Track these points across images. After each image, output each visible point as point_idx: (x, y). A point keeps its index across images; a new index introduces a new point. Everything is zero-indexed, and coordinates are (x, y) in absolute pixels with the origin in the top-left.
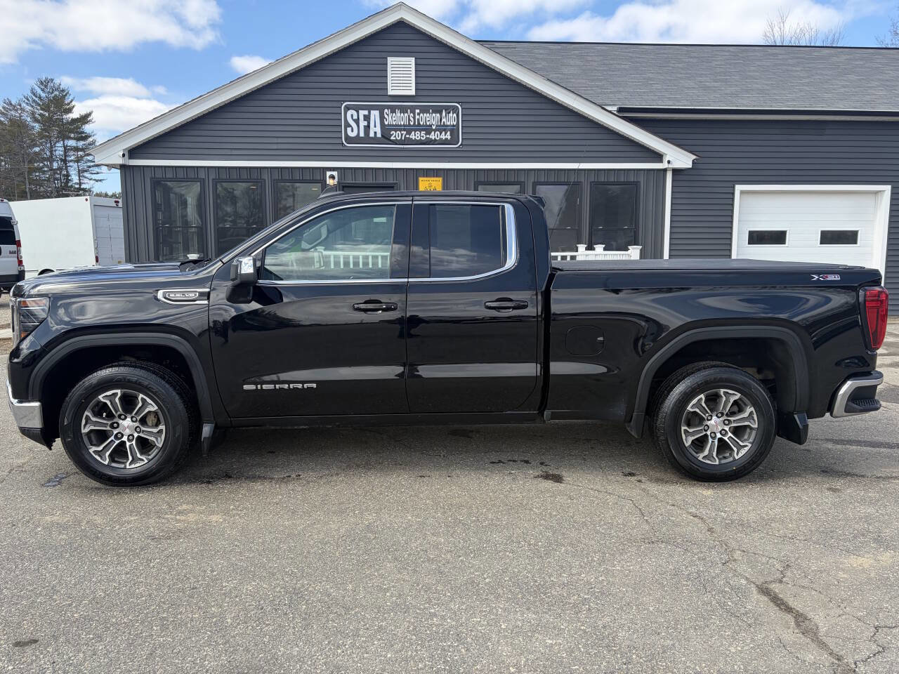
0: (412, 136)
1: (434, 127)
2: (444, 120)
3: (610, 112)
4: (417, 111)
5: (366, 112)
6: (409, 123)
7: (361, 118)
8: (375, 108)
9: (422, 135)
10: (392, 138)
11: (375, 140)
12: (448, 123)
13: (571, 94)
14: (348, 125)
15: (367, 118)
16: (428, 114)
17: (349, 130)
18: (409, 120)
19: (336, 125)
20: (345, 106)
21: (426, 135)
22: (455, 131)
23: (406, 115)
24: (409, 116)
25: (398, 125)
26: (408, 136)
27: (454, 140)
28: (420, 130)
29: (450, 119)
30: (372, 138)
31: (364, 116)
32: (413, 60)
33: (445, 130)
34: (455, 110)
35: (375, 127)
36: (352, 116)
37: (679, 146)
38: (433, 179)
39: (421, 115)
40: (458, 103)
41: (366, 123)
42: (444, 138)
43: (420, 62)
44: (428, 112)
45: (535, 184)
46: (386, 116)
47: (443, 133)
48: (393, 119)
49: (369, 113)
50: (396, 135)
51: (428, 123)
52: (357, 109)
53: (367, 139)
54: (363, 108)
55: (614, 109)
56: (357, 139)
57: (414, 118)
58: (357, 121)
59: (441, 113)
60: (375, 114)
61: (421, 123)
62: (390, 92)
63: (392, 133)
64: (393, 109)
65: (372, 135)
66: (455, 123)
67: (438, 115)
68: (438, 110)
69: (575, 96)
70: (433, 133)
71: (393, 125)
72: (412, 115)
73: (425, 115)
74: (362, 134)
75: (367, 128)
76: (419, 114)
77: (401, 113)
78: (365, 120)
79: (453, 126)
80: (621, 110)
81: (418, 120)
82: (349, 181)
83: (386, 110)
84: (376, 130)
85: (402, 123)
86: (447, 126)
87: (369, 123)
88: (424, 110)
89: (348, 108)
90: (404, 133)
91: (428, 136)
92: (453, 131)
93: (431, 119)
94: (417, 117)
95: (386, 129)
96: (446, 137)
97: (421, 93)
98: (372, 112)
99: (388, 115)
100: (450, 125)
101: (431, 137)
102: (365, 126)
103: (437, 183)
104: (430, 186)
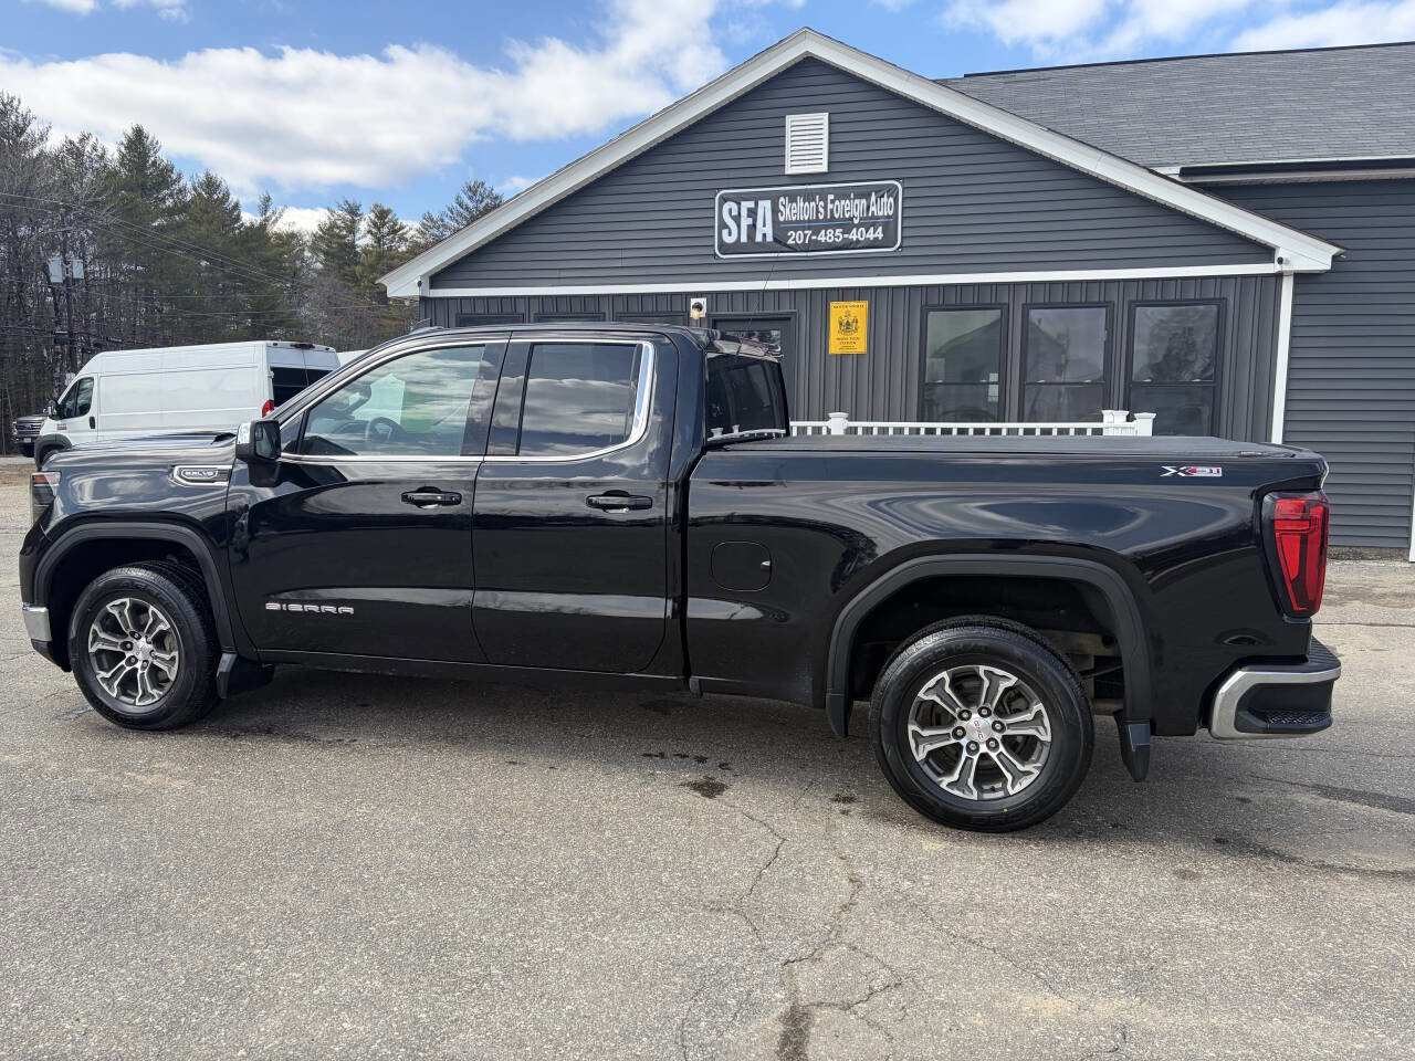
0: (822, 238)
1: (856, 221)
2: (872, 209)
3: (1165, 177)
4: (831, 197)
5: (751, 204)
6: (817, 217)
7: (744, 212)
8: (764, 196)
9: (837, 234)
10: (790, 242)
11: (764, 248)
12: (880, 214)
13: (1092, 151)
14: (723, 225)
15: (752, 213)
16: (848, 201)
17: (725, 232)
18: (818, 212)
19: (706, 226)
20: (721, 196)
21: (843, 233)
22: (892, 225)
23: (813, 204)
24: (817, 206)
25: (800, 221)
26: (814, 238)
27: (888, 240)
28: (834, 227)
29: (883, 207)
30: (758, 243)
31: (749, 210)
32: (825, 117)
33: (873, 225)
34: (892, 191)
35: (764, 226)
36: (730, 210)
37: (1302, 230)
38: (852, 303)
39: (837, 202)
40: (897, 179)
42: (872, 237)
43: (836, 118)
44: (847, 197)
45: (1027, 308)
46: (781, 208)
47: (872, 229)
48: (792, 211)
49: (756, 204)
50: (795, 238)
51: (847, 216)
52: (738, 200)
53: (752, 246)
54: (746, 198)
55: (1174, 171)
56: (736, 248)
57: (825, 208)
58: (737, 219)
59: (867, 196)
60: (765, 206)
61: (837, 216)
62: (789, 171)
63: (789, 234)
64: (792, 198)
65: (759, 238)
66: (891, 213)
67: (864, 201)
68: (863, 193)
69: (1099, 154)
70: (854, 230)
71: (792, 222)
72: (822, 203)
73: (843, 202)
74: (744, 239)
76: (833, 202)
77: (804, 201)
78: (749, 216)
79: (888, 217)
80: (1185, 172)
81: (832, 211)
82: (723, 312)
83: (782, 199)
84: (765, 231)
85: (806, 218)
86: (878, 218)
87: (755, 221)
88: (842, 195)
89: (724, 200)
90: (809, 232)
91: (846, 236)
92: (888, 224)
93: (853, 208)
94: (830, 206)
95: (781, 229)
96: (876, 235)
97: (837, 168)
98: (760, 203)
99: (784, 206)
100: (883, 217)
101: (850, 237)
102: (749, 226)
103: (858, 310)
104: (848, 315)
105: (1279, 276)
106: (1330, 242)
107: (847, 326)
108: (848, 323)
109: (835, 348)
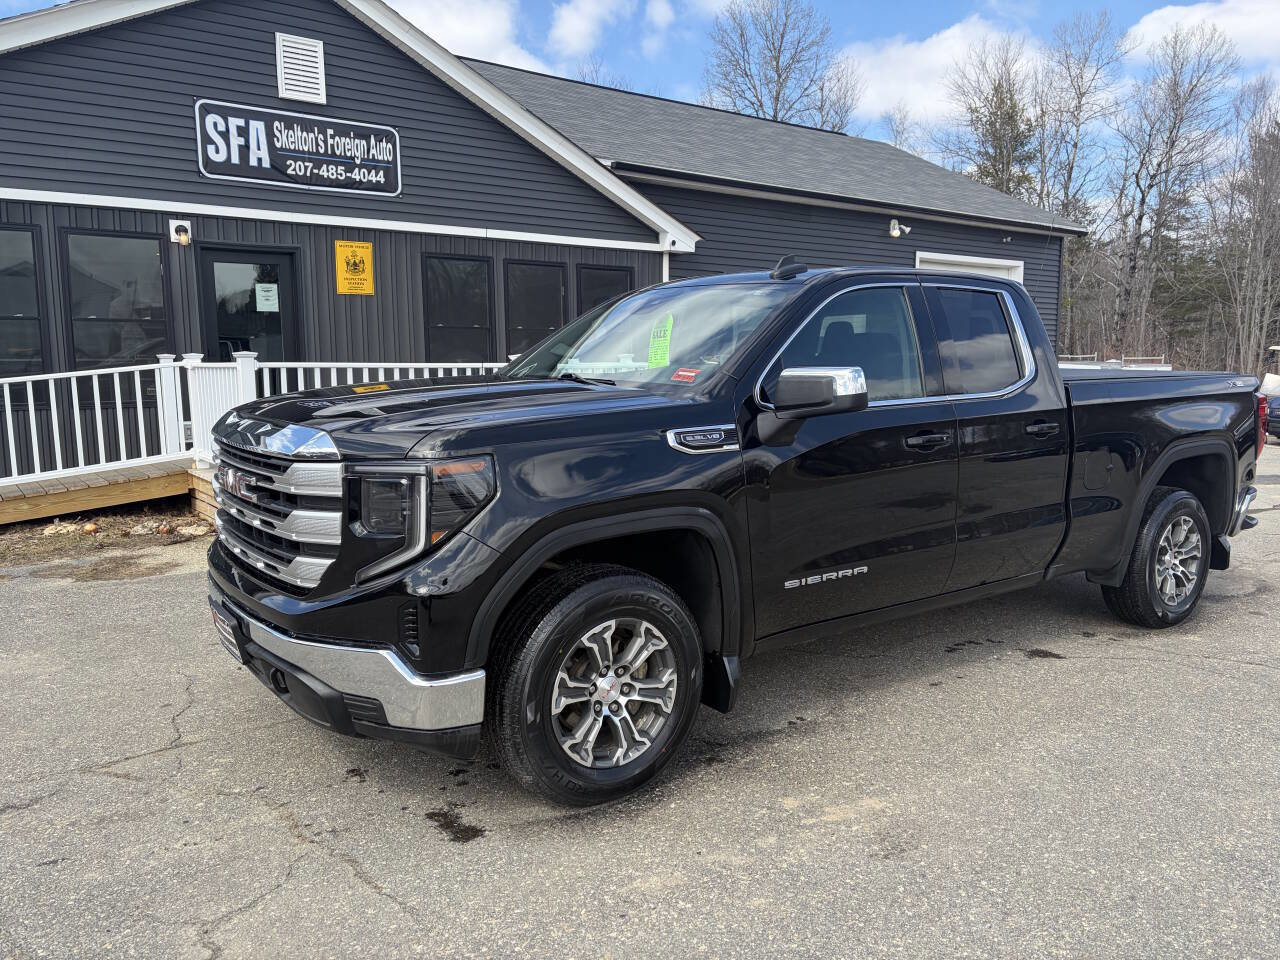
0: (324, 172)
1: (358, 161)
2: (373, 151)
3: (604, 167)
4: (330, 132)
5: (241, 122)
6: (317, 150)
7: (233, 131)
8: (258, 116)
9: (339, 172)
10: (290, 171)
11: (258, 173)
12: (381, 158)
13: (557, 136)
14: (207, 140)
15: (243, 132)
16: (348, 139)
17: (211, 149)
18: (317, 145)
19: (187, 140)
20: (202, 105)
21: (346, 172)
22: (392, 171)
23: (311, 135)
24: (316, 139)
25: (299, 151)
26: (316, 171)
27: (389, 185)
28: (336, 164)
29: (383, 152)
30: (252, 167)
31: (238, 128)
32: (319, 46)
33: (375, 167)
34: (390, 138)
35: (259, 149)
36: (215, 125)
37: (683, 223)
38: (357, 244)
39: (337, 138)
40: (394, 127)
41: (242, 141)
42: (374, 180)
43: (331, 50)
44: (347, 135)
46: (277, 133)
47: (373, 172)
48: (287, 139)
49: (247, 123)
50: (295, 168)
51: (349, 154)
52: (225, 114)
53: (244, 168)
54: (237, 113)
55: (608, 163)
56: (226, 167)
57: (325, 142)
58: (225, 135)
59: (368, 140)
60: (257, 127)
61: (338, 153)
62: (283, 93)
63: (288, 163)
64: (289, 124)
65: (253, 162)
66: (390, 159)
67: (364, 142)
68: (363, 134)
69: (561, 139)
70: (357, 170)
71: (290, 150)
72: (321, 136)
73: (343, 139)
74: (235, 159)
75: (244, 150)
76: (333, 137)
77: (302, 132)
78: (239, 135)
79: (388, 162)
80: (618, 166)
81: (332, 146)
82: (214, 238)
83: (276, 124)
84: (260, 155)
85: (306, 149)
86: (378, 161)
87: (247, 141)
88: (342, 132)
89: (206, 110)
90: (311, 165)
91: (348, 174)
92: (389, 169)
93: (354, 147)
94: (330, 141)
95: (279, 157)
96: (378, 179)
97: (336, 103)
98: (252, 122)
99: (280, 131)
100: (383, 161)
101: (353, 177)
102: (240, 146)
103: (364, 251)
104: (354, 256)
105: (660, 254)
106: (696, 233)
107: (355, 266)
108: (355, 264)
109: (343, 288)
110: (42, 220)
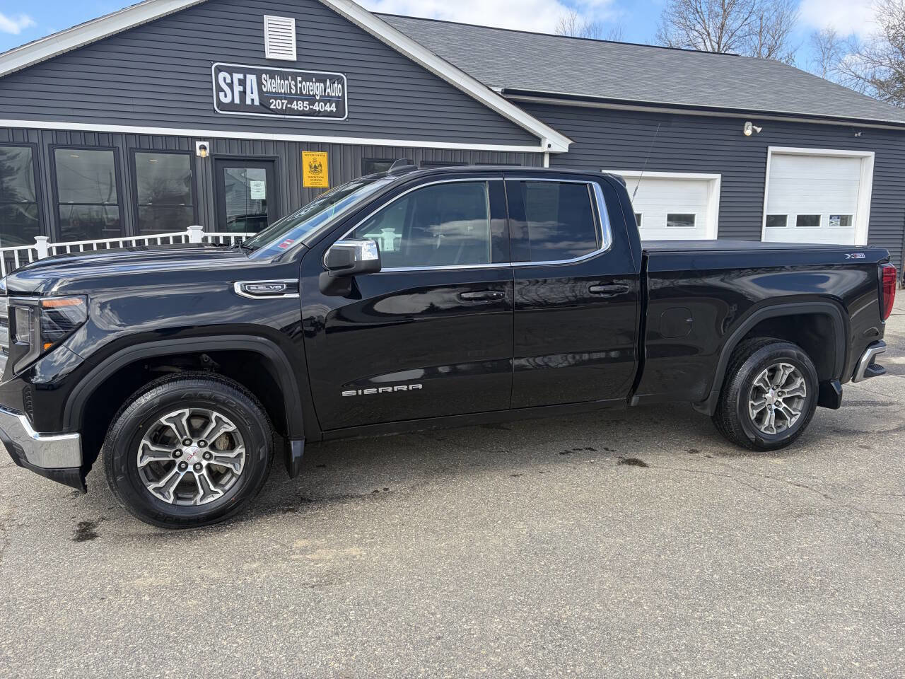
0: (294, 106)
1: (318, 98)
2: (328, 90)
3: (495, 93)
4: (299, 79)
5: (241, 76)
6: (290, 91)
7: (236, 82)
8: (252, 72)
9: (305, 105)
10: (272, 107)
11: (252, 108)
12: (333, 94)
13: (459, 73)
14: (220, 89)
15: (242, 83)
16: (311, 83)
17: (222, 94)
18: (291, 88)
19: (206, 88)
20: (216, 67)
21: (309, 105)
22: (341, 104)
23: (287, 82)
24: (290, 84)
25: (278, 93)
26: (289, 106)
27: (339, 113)
28: (303, 100)
29: (335, 90)
30: (248, 105)
31: (239, 80)
32: (292, 22)
33: (329, 101)
34: (340, 80)
35: (252, 93)
36: (225, 79)
37: (558, 130)
38: (317, 153)
39: (304, 83)
40: (343, 73)
41: (241, 89)
42: (329, 109)
43: (300, 24)
44: (311, 81)
46: (264, 82)
47: (328, 104)
48: (271, 85)
49: (245, 77)
50: (276, 104)
51: (311, 93)
52: (231, 71)
53: (243, 106)
54: (238, 71)
55: (499, 90)
56: (231, 106)
57: (296, 86)
58: (231, 85)
59: (325, 83)
60: (252, 79)
61: (304, 93)
62: (268, 56)
63: (271, 101)
64: (272, 75)
65: (248, 102)
66: (340, 95)
67: (322, 85)
68: (322, 79)
69: (462, 74)
70: (317, 104)
71: (272, 93)
72: (293, 82)
73: (308, 83)
74: (237, 101)
75: (243, 94)
76: (301, 82)
77: (281, 80)
78: (240, 85)
79: (339, 97)
80: (506, 92)
81: (301, 88)
82: (223, 152)
83: (264, 76)
84: (253, 97)
85: (283, 92)
86: (332, 97)
87: (245, 88)
88: (307, 78)
89: (219, 70)
90: (286, 102)
91: (311, 107)
92: (339, 102)
93: (315, 88)
94: (299, 85)
95: (265, 97)
96: (331, 109)
97: (303, 59)
98: (248, 76)
99: (266, 81)
100: (335, 97)
101: (314, 108)
102: (240, 92)
103: (322, 158)
104: (315, 161)
105: (543, 154)
106: (568, 137)
107: (315, 169)
108: (315, 167)
109: (307, 183)
110: (119, 143)
